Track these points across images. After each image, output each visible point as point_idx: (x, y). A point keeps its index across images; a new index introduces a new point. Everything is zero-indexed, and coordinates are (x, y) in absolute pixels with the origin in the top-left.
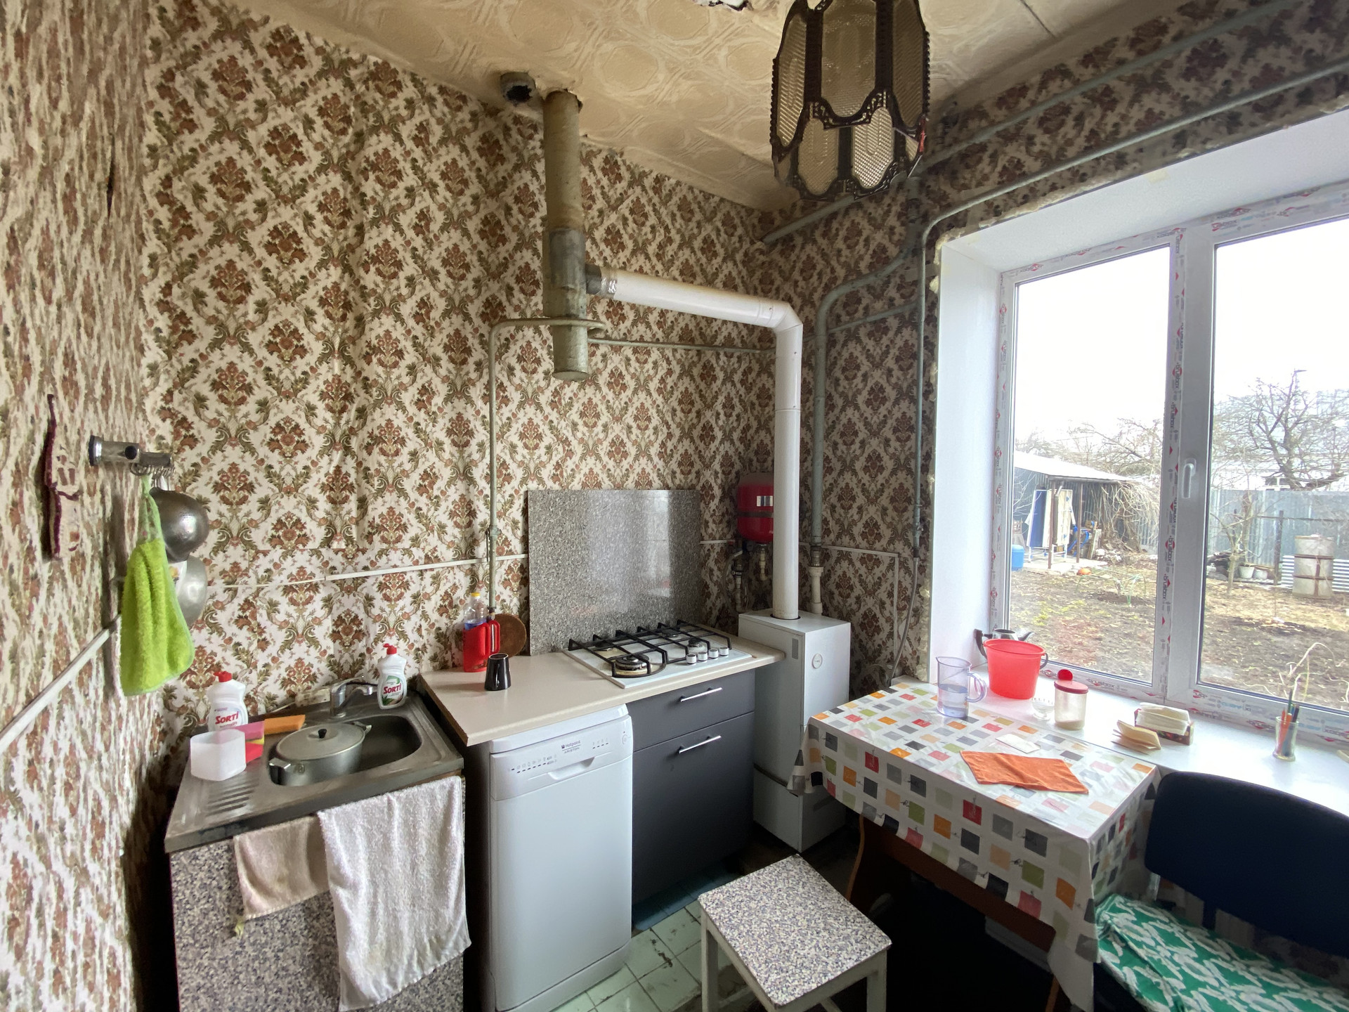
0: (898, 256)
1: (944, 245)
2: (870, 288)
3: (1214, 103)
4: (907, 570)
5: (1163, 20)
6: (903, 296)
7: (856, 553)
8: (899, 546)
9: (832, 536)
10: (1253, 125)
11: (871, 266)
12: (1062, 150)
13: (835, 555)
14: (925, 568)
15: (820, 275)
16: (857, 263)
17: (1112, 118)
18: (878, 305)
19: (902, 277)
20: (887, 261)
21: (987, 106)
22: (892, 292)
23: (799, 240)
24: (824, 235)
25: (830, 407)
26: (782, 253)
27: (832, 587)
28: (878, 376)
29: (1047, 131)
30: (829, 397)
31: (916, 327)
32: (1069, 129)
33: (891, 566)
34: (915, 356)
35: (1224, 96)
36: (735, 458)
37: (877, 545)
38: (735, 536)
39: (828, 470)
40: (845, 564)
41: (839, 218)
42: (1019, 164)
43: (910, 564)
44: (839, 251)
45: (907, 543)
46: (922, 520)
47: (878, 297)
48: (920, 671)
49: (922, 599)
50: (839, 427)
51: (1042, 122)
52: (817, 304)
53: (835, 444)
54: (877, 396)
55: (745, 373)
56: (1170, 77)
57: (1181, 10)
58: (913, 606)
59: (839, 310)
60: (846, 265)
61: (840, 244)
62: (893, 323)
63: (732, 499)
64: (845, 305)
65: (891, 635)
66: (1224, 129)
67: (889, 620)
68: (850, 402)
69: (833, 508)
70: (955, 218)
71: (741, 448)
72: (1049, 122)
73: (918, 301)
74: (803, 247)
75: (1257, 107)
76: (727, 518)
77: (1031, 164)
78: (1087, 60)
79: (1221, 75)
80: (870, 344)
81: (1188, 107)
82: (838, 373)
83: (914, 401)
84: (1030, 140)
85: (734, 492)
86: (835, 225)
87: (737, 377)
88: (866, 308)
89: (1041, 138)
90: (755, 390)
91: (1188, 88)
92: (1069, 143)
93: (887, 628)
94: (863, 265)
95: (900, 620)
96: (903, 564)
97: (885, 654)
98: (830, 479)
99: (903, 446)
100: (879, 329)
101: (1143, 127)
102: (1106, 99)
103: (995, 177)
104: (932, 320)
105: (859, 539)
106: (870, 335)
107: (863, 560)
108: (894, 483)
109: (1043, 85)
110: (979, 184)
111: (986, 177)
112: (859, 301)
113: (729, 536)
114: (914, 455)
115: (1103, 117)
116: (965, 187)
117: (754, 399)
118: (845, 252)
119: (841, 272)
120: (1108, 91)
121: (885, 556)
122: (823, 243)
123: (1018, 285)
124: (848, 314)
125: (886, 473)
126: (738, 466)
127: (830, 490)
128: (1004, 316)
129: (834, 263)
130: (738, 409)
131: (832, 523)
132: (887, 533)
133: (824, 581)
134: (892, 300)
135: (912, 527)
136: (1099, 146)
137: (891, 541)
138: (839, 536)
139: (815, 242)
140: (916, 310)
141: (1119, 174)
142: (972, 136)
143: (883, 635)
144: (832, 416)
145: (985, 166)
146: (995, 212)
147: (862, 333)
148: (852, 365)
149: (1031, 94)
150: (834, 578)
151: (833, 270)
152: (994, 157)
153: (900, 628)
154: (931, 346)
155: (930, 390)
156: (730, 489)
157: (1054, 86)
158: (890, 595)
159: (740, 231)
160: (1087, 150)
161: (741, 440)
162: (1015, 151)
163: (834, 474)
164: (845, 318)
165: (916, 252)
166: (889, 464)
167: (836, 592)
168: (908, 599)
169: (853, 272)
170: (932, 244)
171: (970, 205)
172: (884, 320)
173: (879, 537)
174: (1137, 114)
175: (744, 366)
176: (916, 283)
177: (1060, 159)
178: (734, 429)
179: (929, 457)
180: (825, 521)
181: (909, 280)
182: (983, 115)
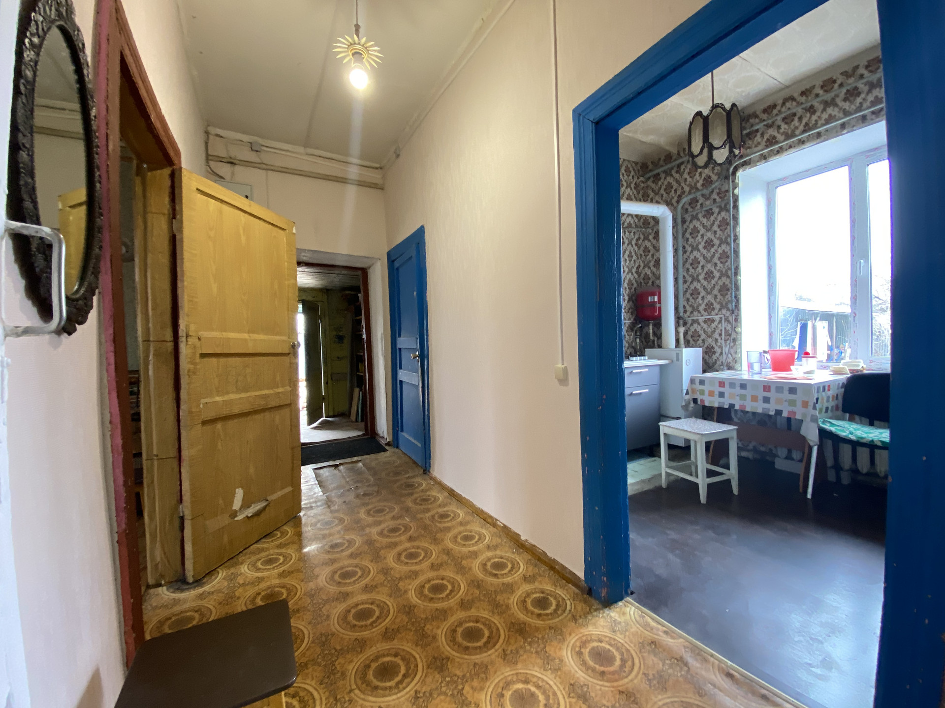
0: (717, 181)
1: (740, 173)
2: (703, 195)
3: (856, 111)
4: (729, 322)
5: (834, 78)
6: (720, 198)
7: (701, 319)
8: (724, 311)
9: (688, 313)
10: (872, 119)
11: (703, 185)
12: (793, 131)
13: (690, 322)
14: (737, 320)
15: (676, 191)
16: (696, 184)
17: (814, 118)
18: (708, 203)
19: (720, 189)
20: (711, 182)
21: (758, 113)
22: (715, 196)
23: (663, 176)
24: (677, 172)
25: (685, 252)
26: (653, 182)
27: (689, 338)
28: (709, 235)
29: (786, 123)
30: (684, 247)
31: (728, 211)
32: (796, 122)
33: (720, 322)
34: (728, 224)
35: (860, 109)
36: (634, 282)
37: (713, 313)
38: (635, 319)
39: (685, 282)
40: (695, 325)
41: (685, 164)
42: (774, 137)
43: (730, 319)
44: (686, 180)
45: (728, 309)
46: (736, 297)
47: (707, 199)
48: (737, 366)
49: (737, 333)
50: (690, 261)
51: (784, 119)
52: (675, 204)
53: (688, 269)
54: (709, 244)
55: (637, 240)
56: (838, 101)
57: (842, 74)
58: (732, 337)
59: (687, 206)
60: (690, 185)
61: (686, 175)
62: (716, 210)
63: (633, 302)
64: (690, 204)
65: (721, 354)
66: (860, 122)
67: (721, 347)
68: (695, 248)
69: (688, 300)
70: (745, 161)
71: (636, 276)
72: (787, 120)
73: (729, 200)
74: (665, 178)
75: (873, 113)
76: (631, 311)
77: (780, 137)
78: (803, 93)
79: (859, 100)
80: (704, 221)
81: (846, 113)
82: (687, 235)
83: (728, 244)
84: (779, 127)
85: (634, 298)
86: (683, 167)
87: (634, 242)
88: (701, 205)
89: (784, 127)
90: (642, 248)
91: (846, 106)
92: (797, 128)
93: (718, 350)
94: (699, 185)
95: (726, 345)
96: (727, 320)
97: (719, 363)
98: (686, 286)
99: (724, 266)
100: (709, 213)
101: (827, 122)
102: (811, 110)
103: (764, 143)
104: (736, 207)
105: (703, 312)
106: (704, 216)
107: (705, 322)
108: (720, 283)
109: (784, 104)
110: (756, 146)
111: (759, 143)
112: (697, 201)
113: (632, 319)
114: (730, 269)
115: (810, 117)
116: (749, 148)
117: (642, 252)
118: (689, 179)
119: (687, 189)
120: (812, 107)
121: (717, 318)
122: (677, 176)
123: (777, 188)
124: (692, 208)
125: (716, 279)
126: (635, 285)
127: (686, 292)
128: (770, 204)
129: (683, 184)
130: (634, 257)
131: (688, 307)
132: (717, 306)
133: (685, 334)
134: (715, 200)
135: (731, 302)
136: (810, 129)
137: (720, 310)
138: (692, 312)
139: (672, 175)
140: (728, 203)
141: (819, 140)
142: (752, 126)
143: (717, 355)
144: (685, 256)
145: (758, 138)
146: (764, 158)
147: (700, 216)
148: (695, 231)
149: (778, 108)
150: (690, 333)
151: (683, 188)
152: (762, 135)
153: (726, 349)
154: (736, 219)
155: (736, 238)
156: (632, 297)
157: (788, 105)
158: (720, 335)
159: (632, 173)
160: (804, 131)
161: (637, 272)
162: (772, 132)
163: (688, 284)
164: (690, 209)
165: (727, 178)
166: (717, 274)
167: (691, 340)
168: (730, 335)
169: (693, 188)
170: (734, 173)
171: (752, 156)
172: (711, 209)
173: (713, 309)
174: (825, 116)
175: (637, 236)
176: (727, 191)
177: (793, 135)
178: (633, 267)
179: (737, 268)
180: (684, 307)
181: (723, 190)
182: (756, 116)
